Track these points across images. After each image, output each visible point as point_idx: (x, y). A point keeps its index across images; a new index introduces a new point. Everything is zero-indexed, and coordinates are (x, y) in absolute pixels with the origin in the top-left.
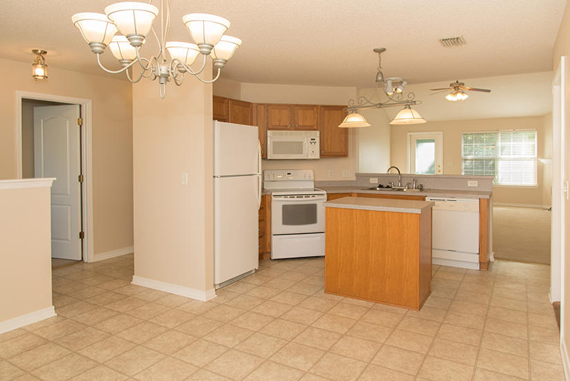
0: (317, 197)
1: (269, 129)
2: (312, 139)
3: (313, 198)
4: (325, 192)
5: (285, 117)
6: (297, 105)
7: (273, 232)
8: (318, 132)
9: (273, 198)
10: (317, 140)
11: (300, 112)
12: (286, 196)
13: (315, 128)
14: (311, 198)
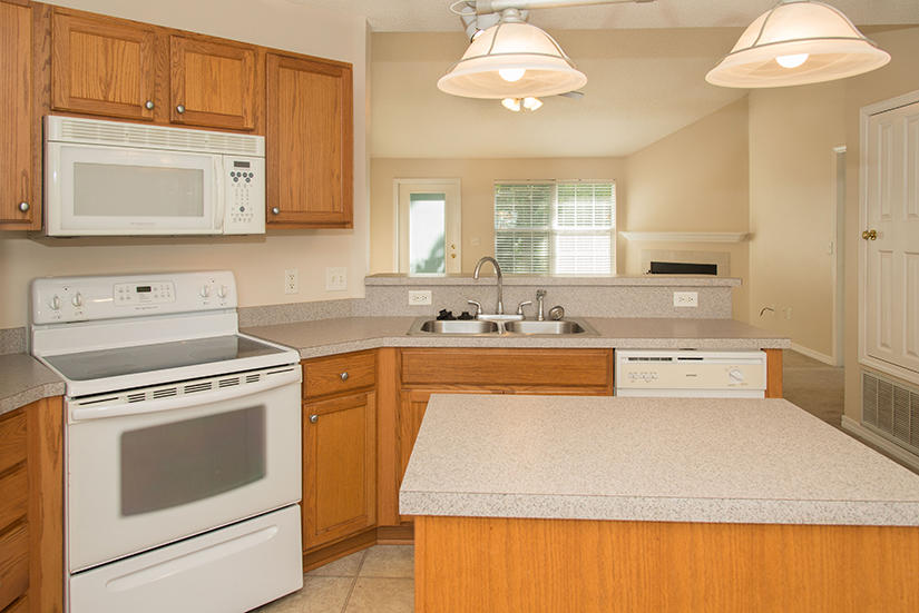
0: (267, 380)
1: (58, 111)
2: (237, 164)
3: (254, 387)
4: (292, 356)
5: (129, 72)
6: (180, 34)
7: (74, 561)
8: (260, 141)
9: (75, 410)
10: (258, 167)
11: (193, 62)
12: (136, 394)
13: (250, 126)
14: (244, 388)
